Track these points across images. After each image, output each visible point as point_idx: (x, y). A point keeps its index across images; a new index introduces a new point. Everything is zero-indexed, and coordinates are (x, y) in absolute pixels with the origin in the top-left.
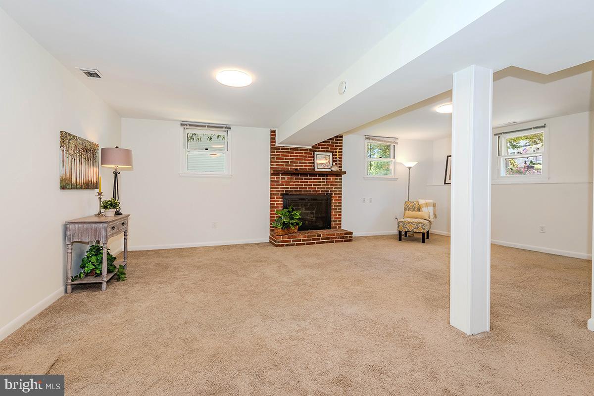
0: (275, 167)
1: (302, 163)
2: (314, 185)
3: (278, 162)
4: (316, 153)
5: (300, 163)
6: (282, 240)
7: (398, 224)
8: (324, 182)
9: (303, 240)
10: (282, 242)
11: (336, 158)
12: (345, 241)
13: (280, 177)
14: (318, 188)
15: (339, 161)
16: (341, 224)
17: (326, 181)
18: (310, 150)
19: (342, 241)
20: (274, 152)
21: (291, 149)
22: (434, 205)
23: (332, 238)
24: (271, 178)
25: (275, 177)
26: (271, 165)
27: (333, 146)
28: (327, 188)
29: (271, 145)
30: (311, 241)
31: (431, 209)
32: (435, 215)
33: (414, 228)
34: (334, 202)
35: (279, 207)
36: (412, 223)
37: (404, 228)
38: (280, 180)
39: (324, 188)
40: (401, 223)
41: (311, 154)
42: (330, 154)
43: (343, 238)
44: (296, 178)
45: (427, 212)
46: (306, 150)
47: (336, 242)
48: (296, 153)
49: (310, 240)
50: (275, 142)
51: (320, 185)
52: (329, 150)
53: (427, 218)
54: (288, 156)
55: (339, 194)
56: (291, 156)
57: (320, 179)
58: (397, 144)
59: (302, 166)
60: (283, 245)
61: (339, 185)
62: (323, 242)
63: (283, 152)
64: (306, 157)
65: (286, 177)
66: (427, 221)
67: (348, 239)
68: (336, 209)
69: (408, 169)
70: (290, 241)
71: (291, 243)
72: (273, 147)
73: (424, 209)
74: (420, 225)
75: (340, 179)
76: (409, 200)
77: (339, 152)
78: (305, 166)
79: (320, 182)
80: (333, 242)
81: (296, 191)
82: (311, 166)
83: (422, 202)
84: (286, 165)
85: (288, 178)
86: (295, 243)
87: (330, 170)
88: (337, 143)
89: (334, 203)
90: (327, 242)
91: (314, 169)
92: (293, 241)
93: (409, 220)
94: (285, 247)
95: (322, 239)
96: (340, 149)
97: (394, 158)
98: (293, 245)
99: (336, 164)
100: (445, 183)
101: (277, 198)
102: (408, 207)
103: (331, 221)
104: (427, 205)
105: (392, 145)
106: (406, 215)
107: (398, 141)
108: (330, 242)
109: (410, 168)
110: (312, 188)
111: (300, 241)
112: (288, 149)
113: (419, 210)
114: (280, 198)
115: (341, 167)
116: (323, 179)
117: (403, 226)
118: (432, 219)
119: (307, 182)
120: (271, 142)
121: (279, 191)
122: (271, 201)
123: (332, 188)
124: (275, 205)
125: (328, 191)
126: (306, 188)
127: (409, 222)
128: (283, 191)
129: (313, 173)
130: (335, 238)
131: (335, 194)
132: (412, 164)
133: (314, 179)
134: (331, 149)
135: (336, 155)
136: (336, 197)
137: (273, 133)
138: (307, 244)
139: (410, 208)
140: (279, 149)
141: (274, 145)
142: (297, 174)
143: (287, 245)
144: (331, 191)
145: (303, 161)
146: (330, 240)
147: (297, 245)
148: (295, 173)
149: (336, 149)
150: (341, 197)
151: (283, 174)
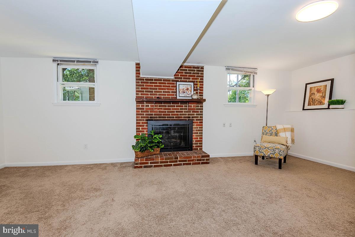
0: (140, 96)
1: (166, 92)
2: (177, 112)
3: (143, 91)
4: (178, 83)
5: (164, 92)
6: (140, 162)
7: (254, 148)
8: (186, 109)
9: (161, 162)
10: (140, 164)
11: (197, 87)
12: (202, 163)
13: (145, 104)
14: (180, 115)
15: (200, 90)
16: (202, 146)
17: (188, 108)
18: (173, 81)
19: (199, 163)
20: (139, 83)
21: (155, 80)
22: (292, 130)
23: (189, 161)
24: (137, 106)
25: (141, 105)
26: (137, 94)
27: (195, 76)
28: (188, 115)
29: (137, 76)
30: (169, 164)
31: (288, 135)
32: (293, 141)
33: (271, 154)
34: (195, 126)
35: (144, 131)
36: (268, 148)
37: (261, 152)
38: (145, 107)
39: (186, 115)
40: (257, 148)
41: (174, 84)
42: (192, 84)
43: (200, 160)
44: (160, 106)
45: (285, 136)
46: (169, 80)
47: (193, 164)
48: (159, 83)
49: (167, 162)
50: (139, 74)
51: (182, 112)
52: (191, 80)
53: (285, 144)
54: (152, 86)
55: (200, 120)
56: (155, 86)
57: (182, 106)
58: (257, 74)
59: (165, 95)
60: (141, 167)
61: (200, 112)
62: (180, 164)
63: (148, 83)
64: (169, 86)
65: (150, 105)
66: (284, 147)
67: (205, 161)
68: (197, 133)
69: (266, 97)
70: (147, 163)
71: (149, 165)
72: (139, 79)
73: (282, 135)
74: (277, 150)
75: (201, 106)
76: (266, 125)
77: (199, 82)
78: (168, 95)
79: (182, 109)
80: (190, 164)
81: (159, 117)
82: (173, 95)
83: (279, 127)
84: (151, 94)
85: (152, 106)
86: (153, 165)
87: (191, 98)
88: (199, 73)
89: (195, 128)
90: (184, 164)
91: (176, 97)
92: (151, 163)
93: (266, 145)
94: (143, 169)
95: (180, 161)
96: (201, 79)
97: (253, 87)
98: (151, 166)
99: (197, 93)
100: (303, 109)
101: (142, 123)
102: (265, 131)
103: (192, 144)
104: (285, 130)
105: (252, 75)
106: (264, 139)
107: (257, 71)
108: (187, 164)
109: (268, 95)
110: (175, 115)
111: (158, 163)
112: (152, 80)
113: (276, 135)
114: (145, 123)
115: (202, 96)
116: (185, 106)
117: (259, 151)
118: (289, 143)
119: (170, 109)
120: (137, 73)
121: (144, 117)
122: (137, 126)
123: (194, 114)
124: (141, 130)
125: (190, 117)
126: (169, 115)
127: (266, 148)
128: (148, 117)
129: (176, 102)
130: (193, 160)
131: (196, 120)
132: (270, 92)
133: (177, 106)
134: (192, 79)
135: (197, 84)
136: (197, 123)
137: (138, 66)
138: (165, 166)
139: (267, 133)
140: (143, 80)
141: (139, 76)
142: (161, 102)
143: (145, 167)
144: (192, 117)
145: (166, 90)
146: (187, 162)
147: (155, 166)
148: (159, 101)
149: (197, 79)
150: (202, 122)
151: (147, 102)
